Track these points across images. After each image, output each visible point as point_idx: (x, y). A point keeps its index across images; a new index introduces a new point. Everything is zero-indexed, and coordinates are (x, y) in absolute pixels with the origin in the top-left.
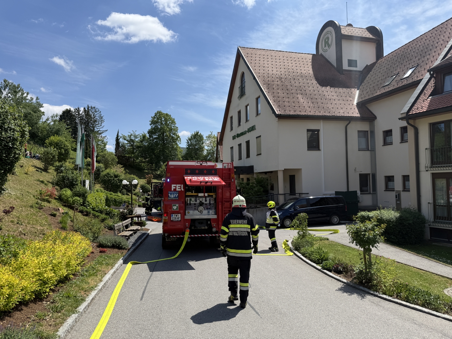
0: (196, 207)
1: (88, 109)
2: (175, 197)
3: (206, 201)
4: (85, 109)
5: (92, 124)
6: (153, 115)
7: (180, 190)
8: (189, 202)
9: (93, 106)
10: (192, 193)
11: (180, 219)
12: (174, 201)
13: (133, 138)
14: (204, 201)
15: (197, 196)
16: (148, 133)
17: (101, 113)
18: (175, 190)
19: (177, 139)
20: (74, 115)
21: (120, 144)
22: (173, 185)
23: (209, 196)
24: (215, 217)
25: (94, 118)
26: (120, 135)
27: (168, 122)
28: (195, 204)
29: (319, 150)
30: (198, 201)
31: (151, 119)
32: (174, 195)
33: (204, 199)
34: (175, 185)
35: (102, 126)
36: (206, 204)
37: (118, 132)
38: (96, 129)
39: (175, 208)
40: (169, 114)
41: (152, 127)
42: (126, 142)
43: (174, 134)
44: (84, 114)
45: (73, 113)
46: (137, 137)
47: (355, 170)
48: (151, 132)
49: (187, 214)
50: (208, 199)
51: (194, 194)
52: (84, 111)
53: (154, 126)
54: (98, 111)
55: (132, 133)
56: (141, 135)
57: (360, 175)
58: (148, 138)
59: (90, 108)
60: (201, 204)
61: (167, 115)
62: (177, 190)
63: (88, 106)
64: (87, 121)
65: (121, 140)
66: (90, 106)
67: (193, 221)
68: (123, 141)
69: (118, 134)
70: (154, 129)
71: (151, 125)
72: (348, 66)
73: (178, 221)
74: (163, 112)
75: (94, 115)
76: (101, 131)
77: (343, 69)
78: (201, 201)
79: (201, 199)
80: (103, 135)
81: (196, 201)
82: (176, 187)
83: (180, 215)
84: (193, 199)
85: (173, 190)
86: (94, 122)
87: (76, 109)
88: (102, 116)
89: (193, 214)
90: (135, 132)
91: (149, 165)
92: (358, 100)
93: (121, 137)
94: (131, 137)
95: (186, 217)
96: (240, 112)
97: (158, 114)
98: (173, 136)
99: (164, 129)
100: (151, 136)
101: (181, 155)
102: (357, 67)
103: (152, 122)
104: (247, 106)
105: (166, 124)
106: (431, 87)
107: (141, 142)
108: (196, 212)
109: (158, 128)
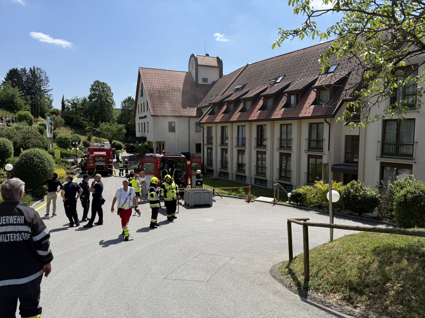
0: (98, 161)
1: (34, 69)
2: (91, 158)
4: (31, 69)
5: (38, 83)
6: (93, 83)
7: (93, 156)
8: (96, 160)
9: (39, 67)
12: (91, 160)
14: (101, 160)
16: (89, 98)
17: (46, 74)
18: (91, 156)
20: (20, 75)
22: (90, 155)
23: (103, 158)
24: (105, 165)
25: (40, 78)
26: (65, 99)
29: (175, 132)
30: (99, 160)
35: (48, 86)
37: (63, 96)
38: (42, 88)
39: (91, 162)
40: (105, 82)
42: (70, 105)
44: (30, 73)
45: (20, 72)
47: (193, 142)
48: (90, 98)
50: (103, 159)
51: (98, 157)
52: (30, 71)
53: (93, 92)
54: (44, 72)
55: (75, 98)
56: (82, 98)
57: (196, 144)
59: (35, 69)
60: (100, 160)
61: (104, 83)
63: (34, 67)
64: (34, 80)
65: (66, 103)
66: (36, 68)
67: (98, 166)
68: (68, 104)
69: (63, 99)
70: (93, 94)
71: (90, 91)
72: (203, 82)
73: (92, 166)
74: (100, 82)
75: (40, 76)
76: (46, 90)
80: (49, 93)
83: (93, 164)
86: (40, 82)
87: (23, 69)
88: (47, 76)
89: (97, 164)
90: (77, 97)
91: (90, 123)
92: (198, 106)
93: (66, 101)
94: (75, 101)
95: (95, 165)
96: (141, 104)
97: (96, 83)
98: (109, 100)
99: (101, 96)
100: (90, 101)
101: (116, 116)
102: (207, 82)
103: (91, 89)
104: (144, 103)
105: (103, 91)
106: (210, 111)
107: (83, 104)
108: (99, 163)
109: (97, 94)
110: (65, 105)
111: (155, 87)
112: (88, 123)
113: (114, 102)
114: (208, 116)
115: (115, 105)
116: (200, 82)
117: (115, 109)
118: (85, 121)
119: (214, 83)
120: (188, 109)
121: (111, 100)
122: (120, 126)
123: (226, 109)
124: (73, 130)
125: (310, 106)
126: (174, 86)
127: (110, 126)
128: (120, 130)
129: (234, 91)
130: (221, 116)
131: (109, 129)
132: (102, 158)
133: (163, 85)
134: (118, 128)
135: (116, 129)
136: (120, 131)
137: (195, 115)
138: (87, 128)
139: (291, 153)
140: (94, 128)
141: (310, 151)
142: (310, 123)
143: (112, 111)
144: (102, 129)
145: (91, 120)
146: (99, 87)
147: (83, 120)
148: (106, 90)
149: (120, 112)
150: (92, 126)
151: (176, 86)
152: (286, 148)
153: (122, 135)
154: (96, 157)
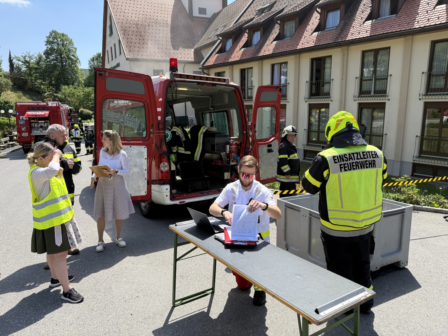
0: (38, 129)
2: (23, 123)
3: (44, 125)
6: (48, 35)
7: (26, 119)
8: (33, 126)
10: (35, 120)
11: (27, 135)
12: (23, 125)
13: (28, 59)
14: (43, 125)
15: (38, 123)
16: (44, 54)
18: (22, 119)
19: (77, 60)
21: (14, 66)
22: (21, 117)
23: (45, 122)
26: (12, 56)
27: (65, 43)
28: (37, 127)
30: (39, 125)
31: (46, 39)
32: (22, 122)
33: (43, 124)
34: (22, 116)
36: (45, 127)
37: (10, 52)
39: (23, 129)
40: (65, 33)
41: (48, 47)
42: (21, 63)
43: (73, 55)
46: (32, 58)
48: (47, 53)
49: (32, 132)
50: (46, 124)
51: (36, 121)
53: (49, 47)
55: (26, 54)
56: (36, 55)
58: (45, 59)
60: (41, 127)
61: (63, 35)
62: (24, 119)
65: (14, 61)
67: (37, 137)
68: (18, 62)
69: (10, 55)
70: (50, 49)
71: (46, 45)
72: (199, 14)
73: (26, 137)
74: (58, 32)
77: (193, 15)
78: (41, 125)
79: (41, 124)
81: (38, 125)
82: (23, 117)
83: (27, 133)
84: (36, 124)
85: (21, 119)
89: (36, 133)
90: (30, 53)
91: (49, 87)
92: (196, 47)
93: (14, 58)
94: (26, 58)
95: (32, 134)
96: (111, 48)
97: (53, 34)
98: (72, 57)
99: (61, 51)
100: (47, 58)
101: (83, 78)
102: (206, 14)
103: (47, 42)
104: (115, 45)
105: (63, 45)
106: (219, 48)
107: (38, 63)
108: (38, 132)
109: (55, 49)
110: (14, 64)
111: (129, 19)
112: (48, 88)
113: (78, 59)
114: (217, 55)
115: (80, 63)
116: (196, 13)
117: (81, 70)
118: (43, 85)
119: (215, 15)
120: (181, 50)
121: (74, 57)
122: (87, 90)
123: (247, 42)
124: (27, 96)
125: (434, 7)
126: (159, 18)
127: (74, 89)
128: (89, 94)
129: (256, 15)
130: (241, 51)
131: (73, 94)
132: (43, 122)
133: (141, 16)
134: (85, 92)
135: (83, 93)
136: (88, 96)
137: (193, 60)
138: (46, 94)
139: (385, 103)
140: (55, 94)
141: (430, 95)
142: (432, 41)
143: (77, 72)
144: (64, 94)
145: (50, 84)
146: (57, 40)
147: (41, 84)
148: (67, 43)
149: (88, 74)
150: (53, 92)
151: (161, 18)
152: (372, 93)
153: (91, 101)
154: (33, 121)
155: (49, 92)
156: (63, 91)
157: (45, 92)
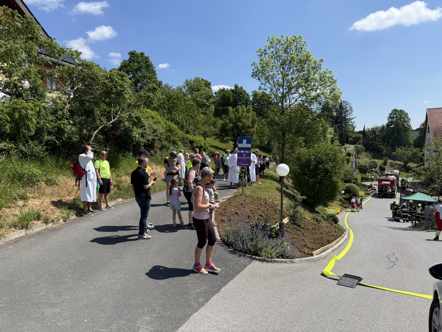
6: (390, 112)
16: (386, 126)
17: (351, 105)
35: (352, 114)
38: (347, 117)
41: (389, 121)
43: (407, 124)
46: (378, 129)
56: (381, 126)
59: (342, 102)
61: (401, 111)
64: (341, 111)
74: (398, 110)
75: (345, 107)
76: (350, 118)
80: (352, 121)
86: (346, 112)
90: (377, 126)
94: (374, 129)
96: (428, 138)
97: (394, 111)
100: (388, 128)
101: (412, 140)
107: (381, 131)
109: (394, 121)
111: (440, 125)
112: (386, 147)
118: (384, 145)
122: (415, 150)
127: (405, 150)
128: (416, 154)
135: (411, 153)
145: (388, 145)
146: (396, 115)
147: (381, 145)
148: (403, 117)
150: (389, 150)
155: (386, 150)
156: (397, 151)
157: (384, 151)
